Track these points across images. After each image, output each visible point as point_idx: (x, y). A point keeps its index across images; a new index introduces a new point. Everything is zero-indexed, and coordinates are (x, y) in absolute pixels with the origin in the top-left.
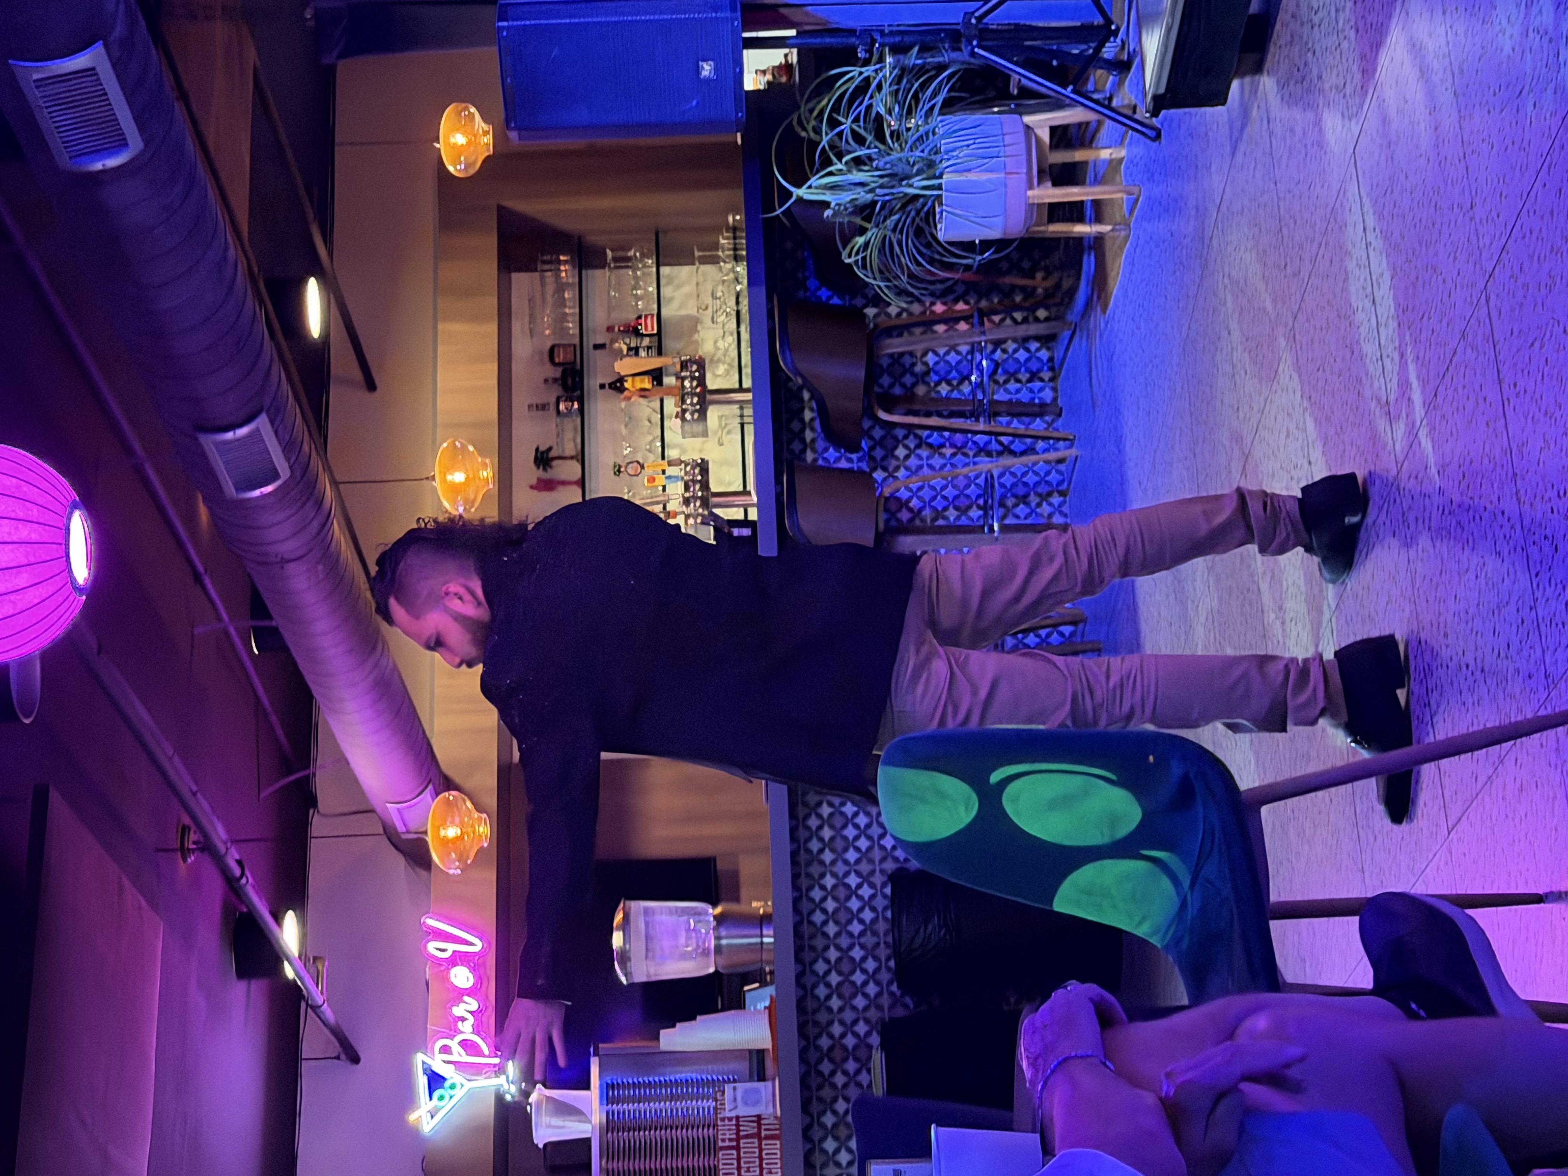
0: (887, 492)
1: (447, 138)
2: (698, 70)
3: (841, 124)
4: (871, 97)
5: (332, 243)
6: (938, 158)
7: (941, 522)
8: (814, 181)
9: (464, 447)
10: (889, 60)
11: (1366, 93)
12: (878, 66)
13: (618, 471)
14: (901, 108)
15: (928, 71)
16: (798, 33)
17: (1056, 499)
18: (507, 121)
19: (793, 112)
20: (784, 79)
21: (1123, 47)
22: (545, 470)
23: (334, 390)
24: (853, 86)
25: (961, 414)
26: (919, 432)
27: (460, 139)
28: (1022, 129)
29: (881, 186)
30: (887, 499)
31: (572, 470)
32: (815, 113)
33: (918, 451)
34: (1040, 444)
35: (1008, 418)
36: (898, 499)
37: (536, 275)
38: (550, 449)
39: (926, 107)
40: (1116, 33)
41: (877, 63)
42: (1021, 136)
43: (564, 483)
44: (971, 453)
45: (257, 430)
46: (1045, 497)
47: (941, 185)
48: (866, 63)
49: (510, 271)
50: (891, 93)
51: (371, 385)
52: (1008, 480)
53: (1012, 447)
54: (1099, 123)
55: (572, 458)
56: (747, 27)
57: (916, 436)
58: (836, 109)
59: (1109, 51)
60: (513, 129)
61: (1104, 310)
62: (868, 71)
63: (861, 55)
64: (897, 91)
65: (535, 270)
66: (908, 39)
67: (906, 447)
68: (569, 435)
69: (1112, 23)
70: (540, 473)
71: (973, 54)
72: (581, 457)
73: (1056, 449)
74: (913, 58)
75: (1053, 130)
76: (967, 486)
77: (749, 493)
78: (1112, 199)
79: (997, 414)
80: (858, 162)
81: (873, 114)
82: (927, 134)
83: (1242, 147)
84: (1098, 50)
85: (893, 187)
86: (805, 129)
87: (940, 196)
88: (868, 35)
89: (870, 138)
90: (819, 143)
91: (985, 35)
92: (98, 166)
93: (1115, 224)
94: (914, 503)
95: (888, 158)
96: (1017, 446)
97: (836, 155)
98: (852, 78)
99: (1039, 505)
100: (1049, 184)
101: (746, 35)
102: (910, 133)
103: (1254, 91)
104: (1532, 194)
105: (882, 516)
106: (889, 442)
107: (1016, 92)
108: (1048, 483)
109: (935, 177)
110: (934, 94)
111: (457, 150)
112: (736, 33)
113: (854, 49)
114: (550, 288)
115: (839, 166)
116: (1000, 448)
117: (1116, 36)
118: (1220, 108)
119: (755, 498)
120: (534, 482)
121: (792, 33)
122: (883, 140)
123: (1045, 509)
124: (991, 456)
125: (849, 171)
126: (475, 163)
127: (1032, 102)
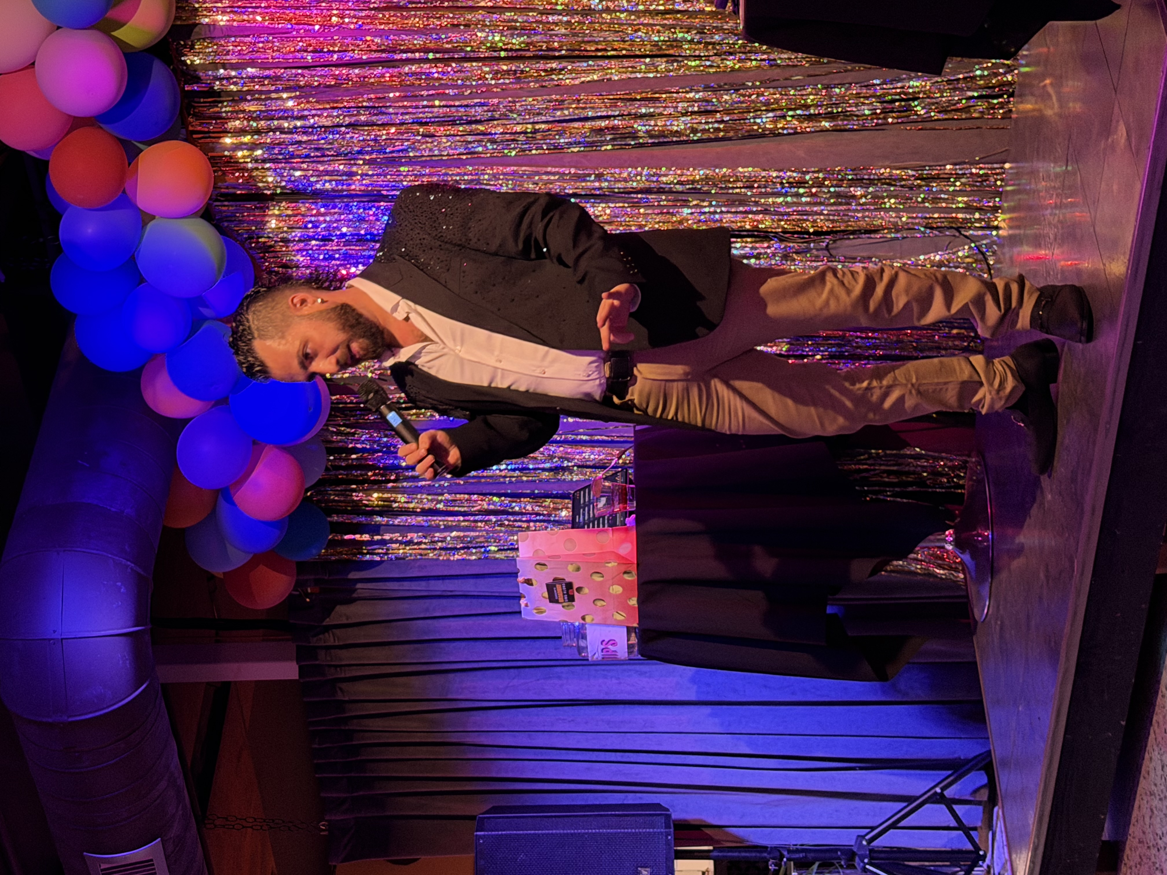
16: (714, 848)
40: (983, 858)
56: (679, 841)
63: (772, 867)
66: (810, 855)
69: (980, 850)
88: (778, 851)
91: (874, 855)
101: (678, 848)
112: (670, 847)
113: (766, 863)
117: (984, 861)
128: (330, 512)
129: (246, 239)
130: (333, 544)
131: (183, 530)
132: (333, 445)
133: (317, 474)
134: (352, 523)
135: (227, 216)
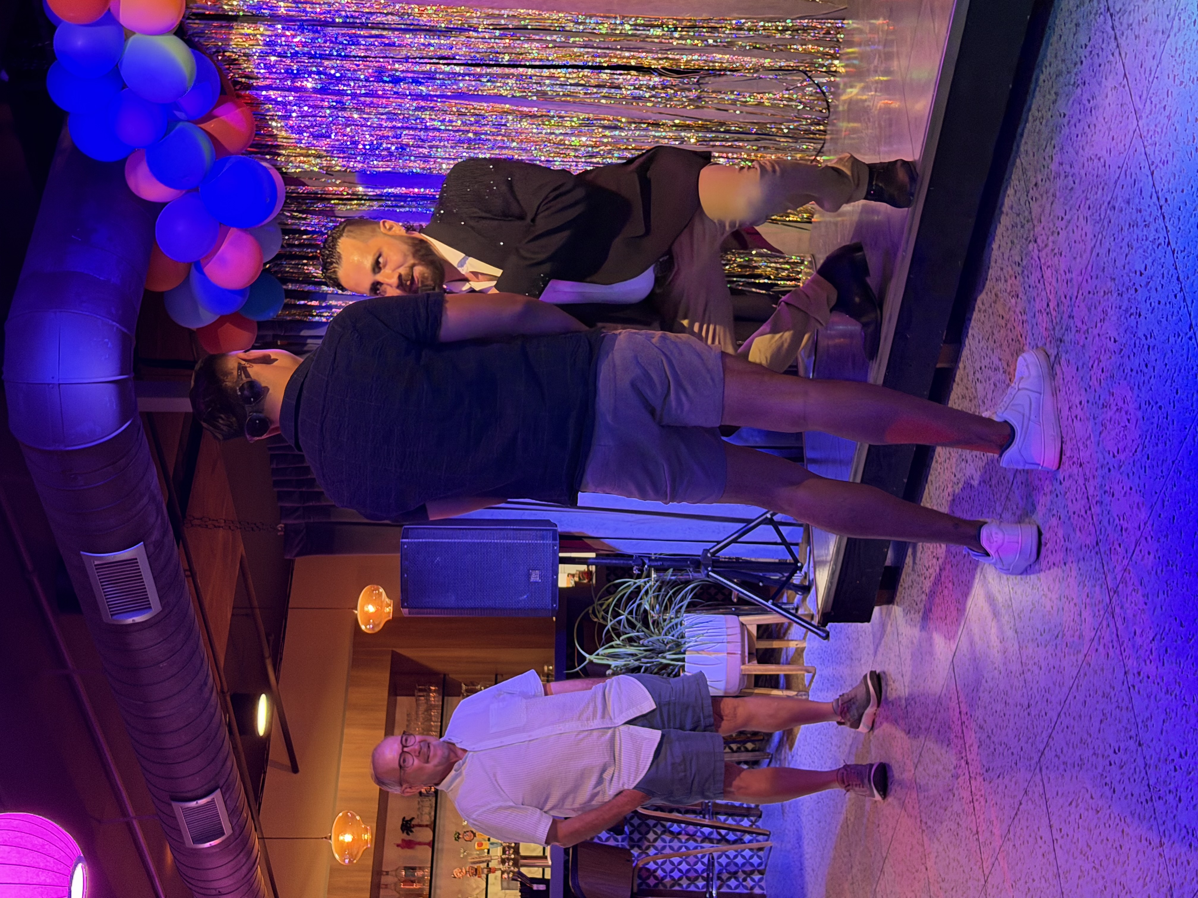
0: (641, 864)
1: (363, 607)
2: (529, 576)
3: (620, 615)
4: (641, 599)
5: (279, 671)
6: (682, 641)
7: (677, 888)
8: (601, 651)
9: (353, 817)
10: (654, 575)
11: (960, 624)
12: (646, 579)
13: (458, 838)
14: (661, 606)
15: (678, 585)
16: (597, 555)
17: (757, 877)
18: (403, 601)
19: (588, 606)
20: (586, 581)
21: (805, 577)
22: (408, 834)
23: (269, 769)
24: (629, 591)
25: (694, 812)
26: (664, 823)
27: (371, 609)
28: (738, 625)
29: (645, 657)
30: (641, 869)
31: (426, 835)
32: (604, 607)
33: (664, 836)
34: (747, 837)
35: (725, 817)
36: (648, 870)
37: (413, 699)
38: (413, 819)
39: (677, 607)
40: (800, 568)
41: (647, 577)
42: (738, 630)
43: (420, 844)
44: (699, 840)
45: (213, 800)
46: (749, 874)
47: (684, 658)
48: (639, 577)
49: (396, 695)
50: (654, 597)
51: (295, 769)
52: (724, 860)
53: (727, 837)
54: (790, 625)
55: (427, 826)
56: (563, 549)
57: (663, 826)
58: (618, 605)
59: (797, 579)
60: (405, 607)
61: (791, 748)
62: (640, 582)
63: (636, 572)
64: (658, 596)
65: (414, 695)
66: (666, 564)
67: (655, 833)
68: (427, 810)
69: (798, 562)
70: (405, 836)
71: (708, 576)
72: (433, 826)
73: (758, 841)
74: (669, 575)
75: (759, 627)
76: (696, 863)
77: (546, 858)
78: (796, 675)
79: (718, 813)
80: (631, 640)
81: (642, 609)
82: (676, 624)
83: (881, 650)
84: (790, 577)
85: (652, 658)
86: (597, 617)
87: (683, 666)
88: (641, 559)
89: (639, 625)
90: (606, 626)
91: (717, 564)
92: (130, 621)
93: (799, 691)
94: (659, 873)
95: (650, 639)
96: (731, 837)
97: (615, 634)
98: (629, 586)
99: (745, 880)
100: (756, 662)
101: (561, 555)
102: (665, 623)
103: (889, 614)
104: (1068, 702)
105: (637, 881)
106: (643, 829)
107: (735, 600)
108: (752, 865)
109: (680, 653)
110: (682, 600)
111: (368, 617)
112: (555, 554)
113: (631, 569)
114: (422, 708)
115: (618, 642)
116: (719, 837)
117: (801, 570)
118: (866, 624)
119: (550, 863)
120: (399, 842)
121: (592, 555)
122: (648, 627)
123: (749, 883)
124: (713, 843)
125: (624, 646)
126: (379, 625)
127: (746, 608)
128: (285, 281)
129: (215, 52)
130: (287, 307)
131: (162, 293)
132: (288, 227)
133: (276, 250)
134: (303, 291)
135: (197, 33)
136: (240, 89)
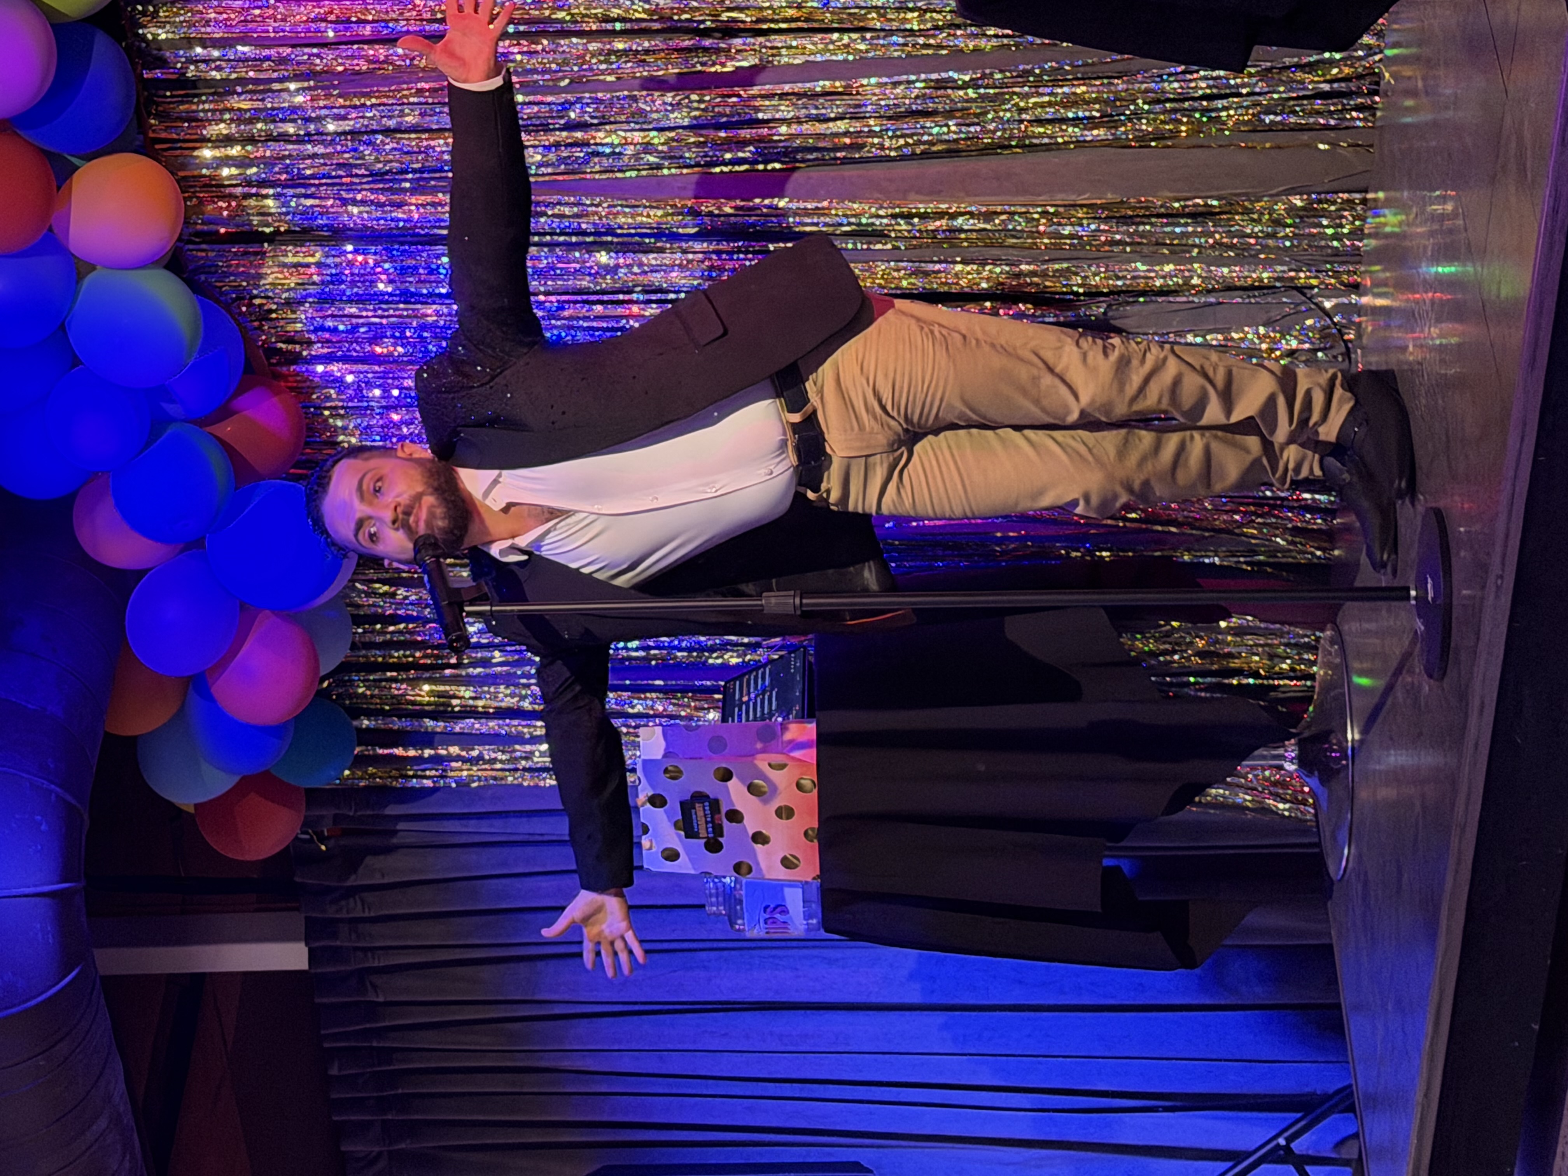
128: (357, 713)
129: (233, 300)
130: (360, 761)
132: (362, 611)
133: (339, 654)
134: (390, 730)
135: (204, 266)
136: (279, 364)
